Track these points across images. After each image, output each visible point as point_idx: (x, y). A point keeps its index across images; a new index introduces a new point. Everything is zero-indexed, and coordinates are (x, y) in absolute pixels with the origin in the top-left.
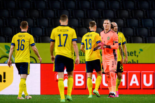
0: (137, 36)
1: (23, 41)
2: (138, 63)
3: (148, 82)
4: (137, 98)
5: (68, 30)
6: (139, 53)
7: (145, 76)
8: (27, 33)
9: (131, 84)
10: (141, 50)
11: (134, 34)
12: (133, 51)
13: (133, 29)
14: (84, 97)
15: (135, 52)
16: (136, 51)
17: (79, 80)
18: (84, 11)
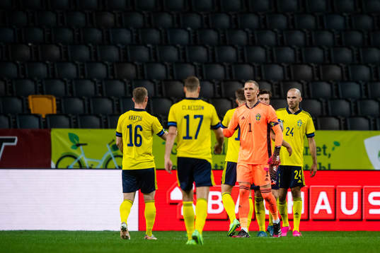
0: (328, 116)
1: (138, 129)
2: (329, 170)
3: (349, 207)
4: (326, 238)
5: (203, 108)
6: (333, 149)
7: (343, 195)
8: (146, 112)
9: (316, 211)
10: (337, 144)
11: (322, 112)
12: (321, 146)
13: (321, 102)
14: (223, 235)
15: (325, 147)
16: (327, 145)
17: (215, 202)
18: (224, 66)
